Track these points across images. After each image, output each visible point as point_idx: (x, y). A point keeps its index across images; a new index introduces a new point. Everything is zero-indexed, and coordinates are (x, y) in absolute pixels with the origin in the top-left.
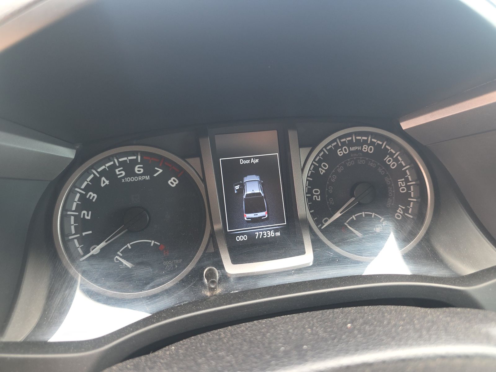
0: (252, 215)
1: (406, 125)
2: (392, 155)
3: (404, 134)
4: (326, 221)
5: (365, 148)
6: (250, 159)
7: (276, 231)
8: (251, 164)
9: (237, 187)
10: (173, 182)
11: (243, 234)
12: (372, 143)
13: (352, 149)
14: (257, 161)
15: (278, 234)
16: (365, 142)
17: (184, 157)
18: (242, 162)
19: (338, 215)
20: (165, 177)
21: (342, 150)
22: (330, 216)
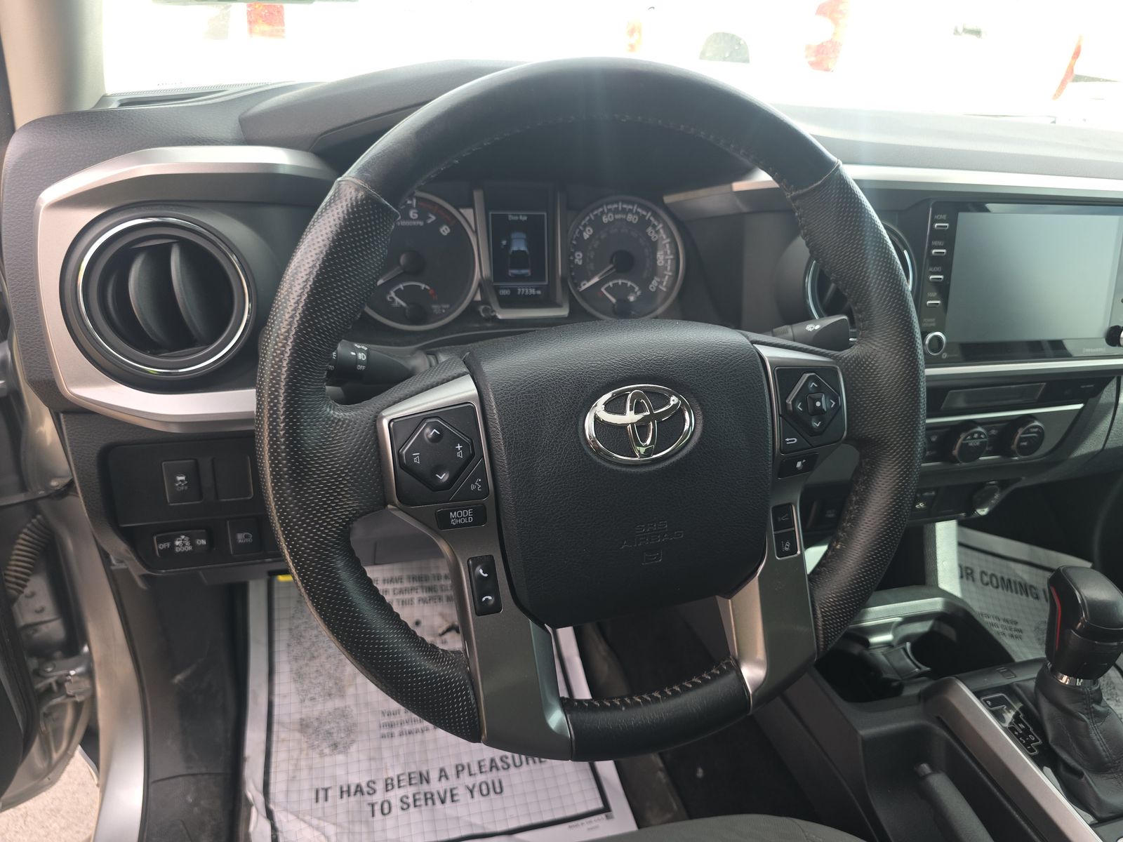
0: (516, 272)
1: (668, 199)
2: (654, 227)
3: (667, 209)
4: (584, 284)
5: (630, 217)
6: (519, 215)
7: (536, 289)
8: (520, 221)
9: (504, 242)
10: (445, 230)
11: (506, 289)
12: (637, 213)
13: (618, 216)
14: (525, 218)
15: (539, 292)
16: (631, 211)
17: (457, 208)
18: (511, 218)
19: (596, 280)
20: (438, 224)
21: (607, 217)
22: (588, 280)
